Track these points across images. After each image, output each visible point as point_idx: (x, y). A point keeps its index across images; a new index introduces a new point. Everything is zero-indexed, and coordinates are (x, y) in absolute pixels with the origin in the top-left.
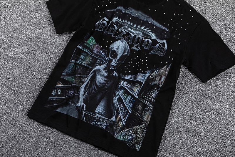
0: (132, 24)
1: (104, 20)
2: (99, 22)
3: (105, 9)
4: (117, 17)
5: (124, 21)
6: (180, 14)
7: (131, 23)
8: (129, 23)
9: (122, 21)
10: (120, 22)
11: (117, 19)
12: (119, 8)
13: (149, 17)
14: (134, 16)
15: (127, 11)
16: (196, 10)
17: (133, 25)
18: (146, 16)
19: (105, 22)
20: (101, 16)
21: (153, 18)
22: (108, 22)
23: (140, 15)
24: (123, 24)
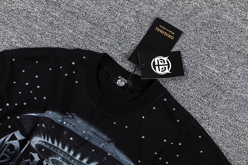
0: (72, 153)
1: (14, 138)
2: (4, 138)
3: (21, 110)
4: (40, 136)
5: (56, 144)
6: (176, 143)
7: (69, 150)
8: (66, 149)
9: (53, 142)
10: (49, 144)
11: (40, 139)
12: (50, 114)
13: (109, 142)
14: (80, 134)
15: (67, 122)
16: (212, 136)
17: (75, 155)
18: (105, 137)
19: (16, 143)
20: (9, 127)
21: (118, 146)
22: (22, 143)
23: (91, 134)
24: (54, 149)
